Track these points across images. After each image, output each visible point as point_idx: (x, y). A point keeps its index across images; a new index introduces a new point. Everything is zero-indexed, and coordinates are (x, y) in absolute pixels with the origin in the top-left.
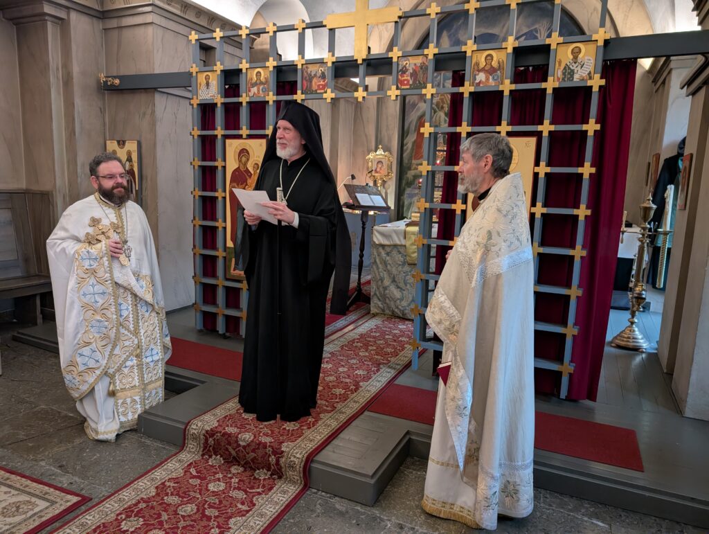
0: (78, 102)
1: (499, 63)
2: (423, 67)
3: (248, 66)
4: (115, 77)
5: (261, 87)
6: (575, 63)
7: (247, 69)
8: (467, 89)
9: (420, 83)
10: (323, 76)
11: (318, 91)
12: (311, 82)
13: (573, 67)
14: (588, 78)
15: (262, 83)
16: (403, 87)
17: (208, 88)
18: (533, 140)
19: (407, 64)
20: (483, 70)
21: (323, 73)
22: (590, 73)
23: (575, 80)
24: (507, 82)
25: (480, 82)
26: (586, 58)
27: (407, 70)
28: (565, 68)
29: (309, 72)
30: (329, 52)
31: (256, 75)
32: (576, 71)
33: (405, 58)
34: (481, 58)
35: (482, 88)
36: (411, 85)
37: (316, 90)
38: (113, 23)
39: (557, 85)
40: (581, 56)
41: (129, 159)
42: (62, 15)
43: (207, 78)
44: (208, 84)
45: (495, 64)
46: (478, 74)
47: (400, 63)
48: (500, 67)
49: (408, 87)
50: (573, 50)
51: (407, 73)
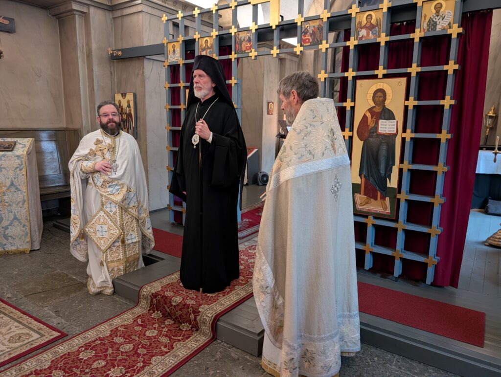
0: (96, 68)
1: (377, 21)
2: (320, 28)
3: (199, 36)
4: (119, 50)
5: (208, 51)
6: (438, 16)
7: (199, 38)
8: (352, 43)
9: (317, 40)
10: (249, 40)
11: (246, 51)
12: (241, 45)
13: (436, 20)
14: (448, 27)
15: (209, 48)
16: (305, 45)
17: (174, 54)
18: (403, 81)
19: (308, 26)
20: (365, 27)
21: (249, 38)
22: (450, 23)
23: (437, 30)
24: (383, 35)
25: (362, 37)
26: (447, 11)
27: (308, 31)
28: (429, 21)
29: (240, 38)
30: (253, 22)
31: (205, 43)
32: (438, 23)
33: (307, 23)
34: (363, 18)
35: (364, 42)
36: (311, 43)
37: (245, 51)
38: (118, 14)
39: (422, 35)
40: (442, 10)
41: (129, 106)
42: (85, 10)
43: (174, 47)
44: (174, 51)
45: (373, 21)
46: (361, 31)
47: (303, 26)
48: (378, 24)
49: (309, 44)
50: (435, 6)
51: (308, 33)
